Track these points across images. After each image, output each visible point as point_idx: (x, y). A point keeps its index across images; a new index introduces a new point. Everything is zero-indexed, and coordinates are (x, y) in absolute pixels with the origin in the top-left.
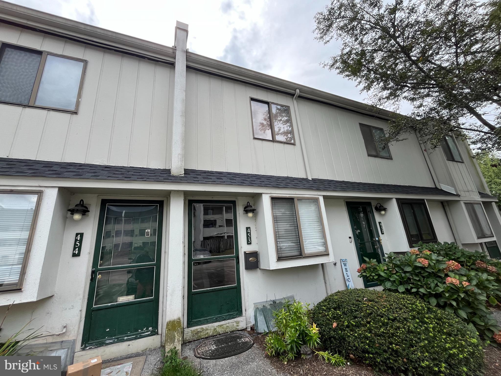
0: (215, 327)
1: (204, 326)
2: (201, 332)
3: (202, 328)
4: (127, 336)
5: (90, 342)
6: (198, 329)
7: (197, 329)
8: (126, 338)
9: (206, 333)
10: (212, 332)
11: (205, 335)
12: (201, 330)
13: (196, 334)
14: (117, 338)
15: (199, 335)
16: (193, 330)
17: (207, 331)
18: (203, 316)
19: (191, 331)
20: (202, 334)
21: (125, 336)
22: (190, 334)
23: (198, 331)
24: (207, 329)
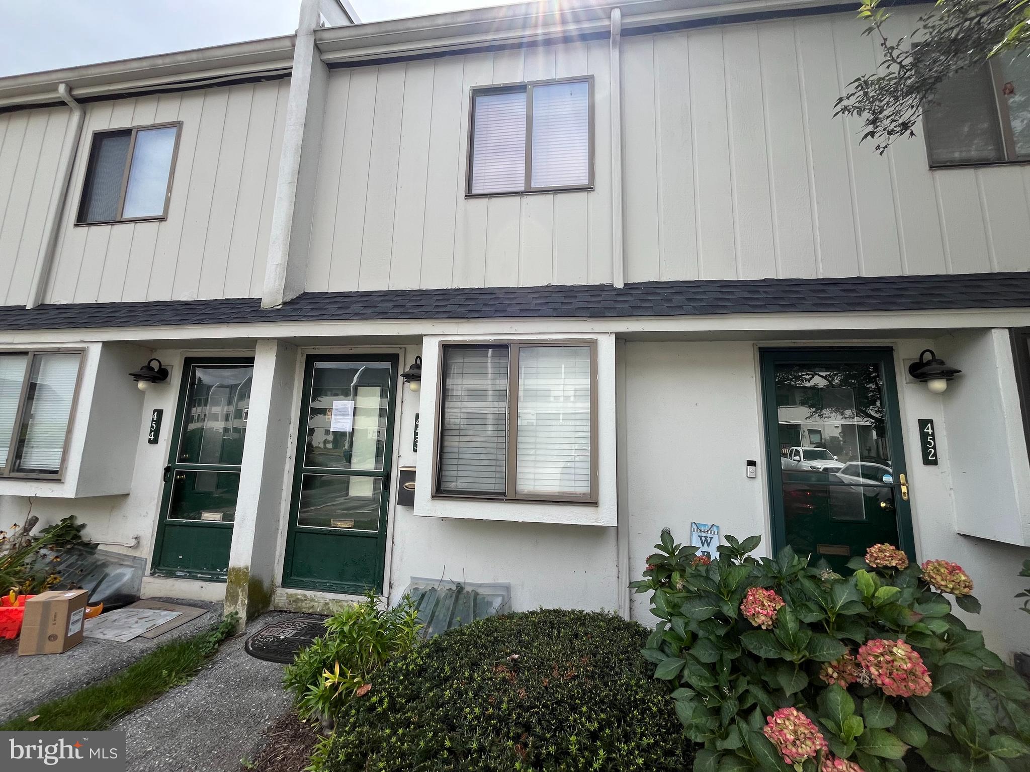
0: (328, 601)
1: (309, 593)
2: (302, 601)
3: (305, 596)
4: (202, 574)
5: (159, 568)
6: (299, 595)
7: (296, 595)
8: (199, 575)
9: (311, 605)
10: (320, 608)
11: (310, 608)
12: (303, 598)
13: (294, 601)
14: (189, 572)
15: (299, 605)
16: (289, 593)
17: (313, 603)
18: (309, 574)
19: (287, 594)
20: (303, 604)
21: (199, 573)
22: (285, 598)
23: (298, 599)
24: (312, 600)
